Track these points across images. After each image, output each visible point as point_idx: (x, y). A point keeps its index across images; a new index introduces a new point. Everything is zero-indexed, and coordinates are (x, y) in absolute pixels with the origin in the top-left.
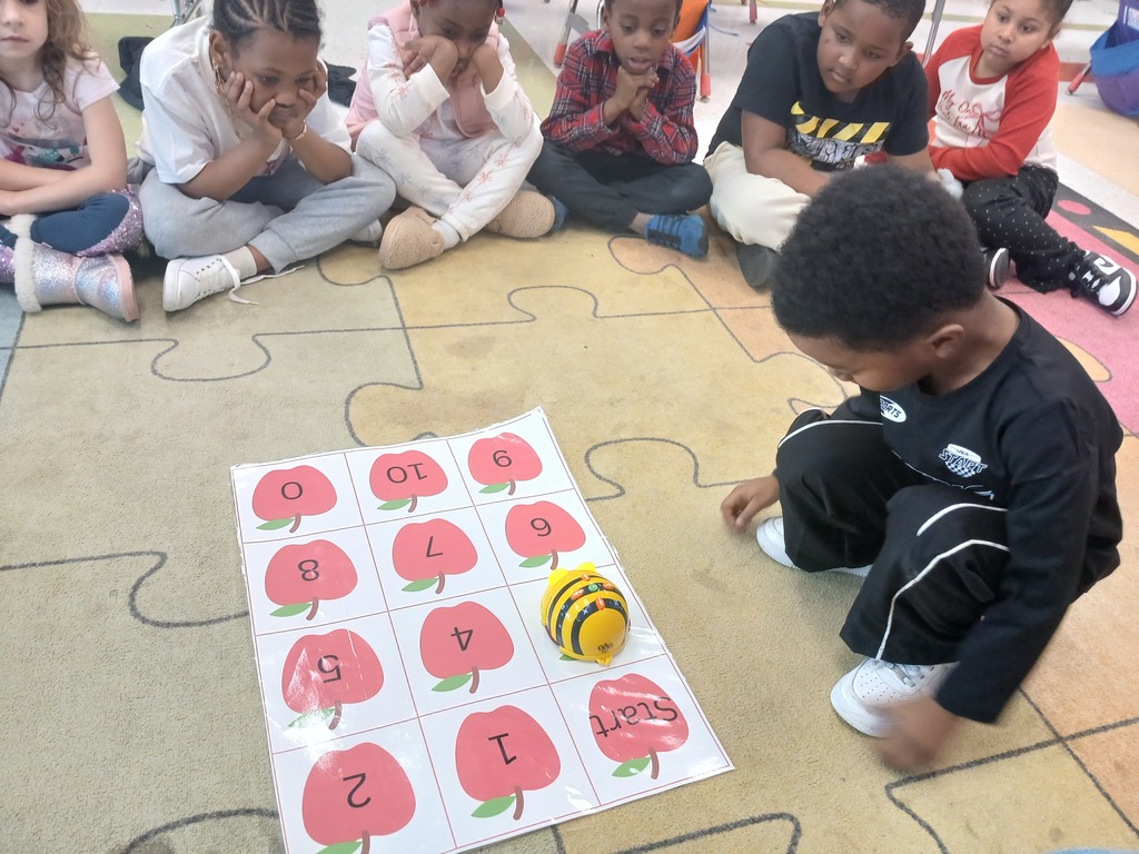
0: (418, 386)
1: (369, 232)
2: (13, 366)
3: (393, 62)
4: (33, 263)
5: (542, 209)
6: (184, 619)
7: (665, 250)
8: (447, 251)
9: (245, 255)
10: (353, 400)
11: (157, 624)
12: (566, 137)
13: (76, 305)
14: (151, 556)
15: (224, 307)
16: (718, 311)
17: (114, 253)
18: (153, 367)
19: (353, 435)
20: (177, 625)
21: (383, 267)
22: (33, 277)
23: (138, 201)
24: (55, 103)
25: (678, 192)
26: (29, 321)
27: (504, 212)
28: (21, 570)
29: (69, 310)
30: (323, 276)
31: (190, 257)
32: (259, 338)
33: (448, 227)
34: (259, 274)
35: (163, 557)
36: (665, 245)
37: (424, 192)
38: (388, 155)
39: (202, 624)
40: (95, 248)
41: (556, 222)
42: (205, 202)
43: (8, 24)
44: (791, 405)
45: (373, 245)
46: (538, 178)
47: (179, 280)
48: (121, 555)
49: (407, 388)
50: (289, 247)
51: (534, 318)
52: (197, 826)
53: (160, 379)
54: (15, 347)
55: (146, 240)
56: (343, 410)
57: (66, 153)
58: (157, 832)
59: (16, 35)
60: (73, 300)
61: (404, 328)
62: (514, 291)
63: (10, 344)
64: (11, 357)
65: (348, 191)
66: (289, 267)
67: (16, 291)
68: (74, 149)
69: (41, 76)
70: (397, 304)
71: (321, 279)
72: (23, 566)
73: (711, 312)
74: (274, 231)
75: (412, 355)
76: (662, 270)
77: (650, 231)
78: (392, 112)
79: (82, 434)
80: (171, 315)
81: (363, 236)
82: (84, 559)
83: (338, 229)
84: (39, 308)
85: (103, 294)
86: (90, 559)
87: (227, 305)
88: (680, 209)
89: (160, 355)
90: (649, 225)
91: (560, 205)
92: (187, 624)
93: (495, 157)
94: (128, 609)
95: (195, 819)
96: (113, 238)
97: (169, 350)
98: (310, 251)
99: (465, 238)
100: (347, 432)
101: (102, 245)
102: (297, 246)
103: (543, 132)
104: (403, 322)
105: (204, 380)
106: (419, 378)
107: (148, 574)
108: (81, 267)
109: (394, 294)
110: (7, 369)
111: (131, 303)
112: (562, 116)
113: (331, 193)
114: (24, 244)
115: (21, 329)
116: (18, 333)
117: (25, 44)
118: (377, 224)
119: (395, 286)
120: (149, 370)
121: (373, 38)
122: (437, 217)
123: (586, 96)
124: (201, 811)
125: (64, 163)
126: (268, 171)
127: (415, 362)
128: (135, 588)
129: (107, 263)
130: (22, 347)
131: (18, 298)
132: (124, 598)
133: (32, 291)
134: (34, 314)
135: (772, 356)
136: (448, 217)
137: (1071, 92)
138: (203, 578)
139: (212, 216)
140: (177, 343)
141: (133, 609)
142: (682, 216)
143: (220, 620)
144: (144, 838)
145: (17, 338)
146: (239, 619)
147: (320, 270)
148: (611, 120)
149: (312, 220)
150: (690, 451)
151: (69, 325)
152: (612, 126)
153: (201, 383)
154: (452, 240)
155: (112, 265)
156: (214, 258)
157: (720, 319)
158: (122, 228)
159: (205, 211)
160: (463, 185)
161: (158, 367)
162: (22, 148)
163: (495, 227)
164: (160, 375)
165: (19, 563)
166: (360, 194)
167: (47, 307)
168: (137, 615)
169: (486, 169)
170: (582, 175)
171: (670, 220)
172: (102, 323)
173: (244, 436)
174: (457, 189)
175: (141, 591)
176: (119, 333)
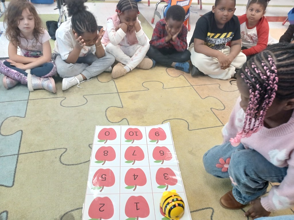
0: (122, 107)
1: (109, 69)
2: (28, 104)
3: (113, 28)
4: (32, 80)
5: (150, 62)
6: (72, 164)
7: (180, 71)
8: (127, 73)
9: (80, 76)
10: (107, 111)
11: (66, 165)
12: (156, 45)
13: (42, 89)
14: (64, 149)
15: (76, 89)
16: (193, 86)
17: (50, 77)
18: (61, 104)
19: (108, 119)
20: (71, 165)
21: (112, 78)
22: (32, 83)
23: (55, 64)
24: (37, 43)
25: (183, 57)
26: (31, 93)
27: (140, 63)
28: (35, 153)
29: (40, 90)
30: (98, 80)
31: (68, 77)
32: (84, 96)
33: (128, 68)
34: (83, 80)
35: (66, 149)
36: (180, 70)
37: (122, 59)
38: (113, 51)
39: (76, 164)
40: (46, 76)
41: (153, 65)
42: (71, 64)
43: (25, 24)
44: (211, 110)
45: (110, 72)
46: (149, 55)
47: (66, 83)
48: (57, 149)
49: (119, 107)
50: (90, 74)
51: (149, 89)
52: (78, 210)
53: (62, 107)
54: (28, 100)
55: (57, 74)
56: (105, 113)
57: (38, 53)
58: (69, 212)
59: (27, 27)
60: (41, 88)
61: (118, 93)
62: (144, 83)
63: (27, 99)
64: (28, 102)
65: (104, 60)
66: (90, 78)
67: (28, 86)
68: (40, 52)
69: (33, 36)
70: (116, 87)
71: (98, 81)
72: (35, 152)
73: (191, 87)
74: (87, 70)
75: (120, 99)
76: (179, 76)
77: (176, 66)
78: (113, 40)
79: (45, 120)
80: (64, 91)
81: (108, 70)
82: (48, 150)
83: (102, 69)
84: (33, 90)
85: (48, 86)
86: (50, 150)
87: (77, 89)
88: (183, 61)
89: (62, 101)
90: (176, 65)
91: (154, 61)
92: (73, 165)
93: (138, 50)
94: (59, 161)
95: (77, 209)
96: (50, 74)
97: (64, 100)
98: (95, 75)
99: (132, 70)
100: (106, 119)
101: (48, 75)
102: (92, 74)
103: (150, 43)
104: (118, 91)
105: (73, 107)
106: (122, 105)
107: (63, 153)
108: (43, 80)
109: (115, 84)
110: (27, 105)
111: (55, 89)
112: (155, 40)
113: (100, 61)
114: (29, 75)
115: (29, 95)
116: (29, 96)
117: (30, 29)
118: (111, 68)
119: (115, 82)
120: (60, 104)
121: (108, 22)
122: (125, 65)
123: (160, 35)
124: (79, 207)
125: (38, 55)
126: (85, 56)
127: (121, 101)
128: (61, 157)
129: (49, 79)
130: (30, 100)
131: (29, 88)
132: (58, 159)
133: (32, 86)
134: (32, 92)
135: (206, 97)
136: (127, 65)
137: (283, 25)
138: (76, 154)
139: (73, 68)
140: (66, 98)
141: (61, 161)
142: (184, 63)
143: (80, 164)
144: (67, 213)
145: (29, 98)
146: (85, 163)
147: (98, 79)
148: (167, 41)
149: (95, 67)
150: (187, 122)
151: (41, 94)
152: (167, 43)
153: (72, 108)
154: (128, 70)
155: (50, 80)
156: (73, 77)
157: (194, 88)
158: (52, 71)
159: (71, 66)
160: (131, 57)
161: (62, 104)
162: (29, 52)
163: (138, 67)
164: (62, 106)
165: (34, 151)
166: (107, 61)
167: (35, 90)
168: (61, 163)
169: (136, 53)
170: (159, 54)
171: (181, 64)
172: (48, 93)
173: (83, 120)
174: (129, 58)
175: (62, 157)
176: (52, 96)
